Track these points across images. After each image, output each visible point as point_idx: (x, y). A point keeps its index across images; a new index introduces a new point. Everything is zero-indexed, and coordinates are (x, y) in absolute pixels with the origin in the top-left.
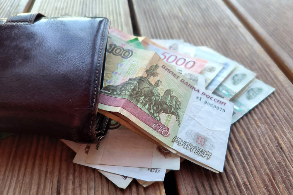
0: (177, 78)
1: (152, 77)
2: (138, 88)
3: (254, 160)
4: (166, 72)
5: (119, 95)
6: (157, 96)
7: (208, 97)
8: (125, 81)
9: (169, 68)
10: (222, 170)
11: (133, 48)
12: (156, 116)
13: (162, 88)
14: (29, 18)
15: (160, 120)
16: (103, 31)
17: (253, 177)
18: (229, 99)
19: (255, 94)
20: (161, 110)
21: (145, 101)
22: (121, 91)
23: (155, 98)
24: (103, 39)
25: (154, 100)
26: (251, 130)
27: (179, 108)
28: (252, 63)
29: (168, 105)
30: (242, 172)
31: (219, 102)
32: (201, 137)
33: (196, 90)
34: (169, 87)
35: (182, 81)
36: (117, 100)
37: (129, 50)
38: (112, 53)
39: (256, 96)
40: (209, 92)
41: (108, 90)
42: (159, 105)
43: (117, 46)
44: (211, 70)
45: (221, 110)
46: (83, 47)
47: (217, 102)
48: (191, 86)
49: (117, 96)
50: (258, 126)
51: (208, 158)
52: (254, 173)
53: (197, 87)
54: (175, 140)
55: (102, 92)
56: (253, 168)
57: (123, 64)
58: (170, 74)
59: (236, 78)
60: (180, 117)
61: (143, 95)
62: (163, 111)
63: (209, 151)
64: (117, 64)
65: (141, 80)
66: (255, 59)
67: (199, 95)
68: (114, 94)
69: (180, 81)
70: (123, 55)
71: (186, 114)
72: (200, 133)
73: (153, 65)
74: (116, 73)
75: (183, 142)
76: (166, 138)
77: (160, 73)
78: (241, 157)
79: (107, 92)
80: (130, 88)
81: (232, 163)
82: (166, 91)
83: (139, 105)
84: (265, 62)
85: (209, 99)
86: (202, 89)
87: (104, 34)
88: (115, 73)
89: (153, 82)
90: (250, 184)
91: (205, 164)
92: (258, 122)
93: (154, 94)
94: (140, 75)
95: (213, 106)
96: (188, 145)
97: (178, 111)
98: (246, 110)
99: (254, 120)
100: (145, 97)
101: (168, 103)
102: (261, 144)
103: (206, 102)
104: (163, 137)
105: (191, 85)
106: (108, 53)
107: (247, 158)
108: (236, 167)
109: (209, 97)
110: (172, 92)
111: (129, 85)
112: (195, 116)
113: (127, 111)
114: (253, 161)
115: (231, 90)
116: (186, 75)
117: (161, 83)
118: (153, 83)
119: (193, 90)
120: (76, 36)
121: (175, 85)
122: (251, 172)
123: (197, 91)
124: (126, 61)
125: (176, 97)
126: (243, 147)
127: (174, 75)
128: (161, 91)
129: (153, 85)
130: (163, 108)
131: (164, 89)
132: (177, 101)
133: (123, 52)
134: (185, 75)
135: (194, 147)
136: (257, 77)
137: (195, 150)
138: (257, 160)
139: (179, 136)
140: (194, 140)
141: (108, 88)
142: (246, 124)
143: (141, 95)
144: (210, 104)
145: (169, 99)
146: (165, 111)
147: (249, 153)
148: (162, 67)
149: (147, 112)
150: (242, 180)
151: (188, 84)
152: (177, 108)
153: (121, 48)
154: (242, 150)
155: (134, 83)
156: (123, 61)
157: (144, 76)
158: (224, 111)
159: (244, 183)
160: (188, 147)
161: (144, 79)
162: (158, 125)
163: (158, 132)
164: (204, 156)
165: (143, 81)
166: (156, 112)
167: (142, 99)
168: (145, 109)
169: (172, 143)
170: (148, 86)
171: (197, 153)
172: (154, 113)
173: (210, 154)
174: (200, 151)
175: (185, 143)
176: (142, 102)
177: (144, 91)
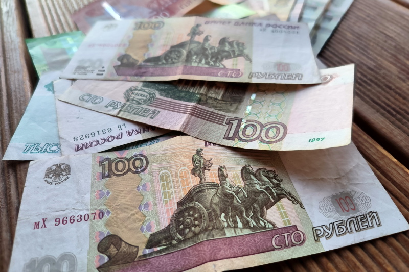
2: (204, 208)
5: (185, 241)
6: (237, 193)
8: (174, 211)
12: (263, 224)
13: (234, 175)
15: (273, 225)
20: (262, 209)
23: (239, 200)
25: (239, 204)
29: (264, 192)
32: (341, 198)
36: (189, 253)
37: (136, 155)
42: (252, 204)
51: (378, 223)
54: (317, 235)
61: (218, 212)
62: (265, 207)
63: (370, 211)
65: (197, 193)
75: (329, 227)
76: (306, 243)
80: (192, 217)
82: (242, 174)
83: (229, 233)
89: (214, 179)
93: (232, 194)
94: (190, 186)
96: (338, 227)
97: (282, 186)
100: (225, 213)
101: (261, 188)
104: (300, 247)
110: (249, 166)
111: (186, 214)
113: (222, 259)
118: (217, 180)
128: (236, 181)
129: (219, 182)
130: (261, 202)
132: (266, 174)
137: (352, 225)
139: (316, 224)
140: (338, 211)
143: (217, 214)
145: (256, 182)
146: (269, 206)
148: (206, 144)
149: (247, 231)
152: (277, 184)
160: (342, 230)
161: (200, 187)
162: (278, 235)
163: (287, 246)
164: (371, 225)
165: (200, 191)
166: (258, 219)
167: (225, 220)
168: (241, 230)
169: (318, 243)
170: (213, 192)
171: (360, 230)
172: (258, 223)
173: (374, 214)
174: (359, 220)
175: (332, 226)
176: (228, 224)
177: (216, 204)
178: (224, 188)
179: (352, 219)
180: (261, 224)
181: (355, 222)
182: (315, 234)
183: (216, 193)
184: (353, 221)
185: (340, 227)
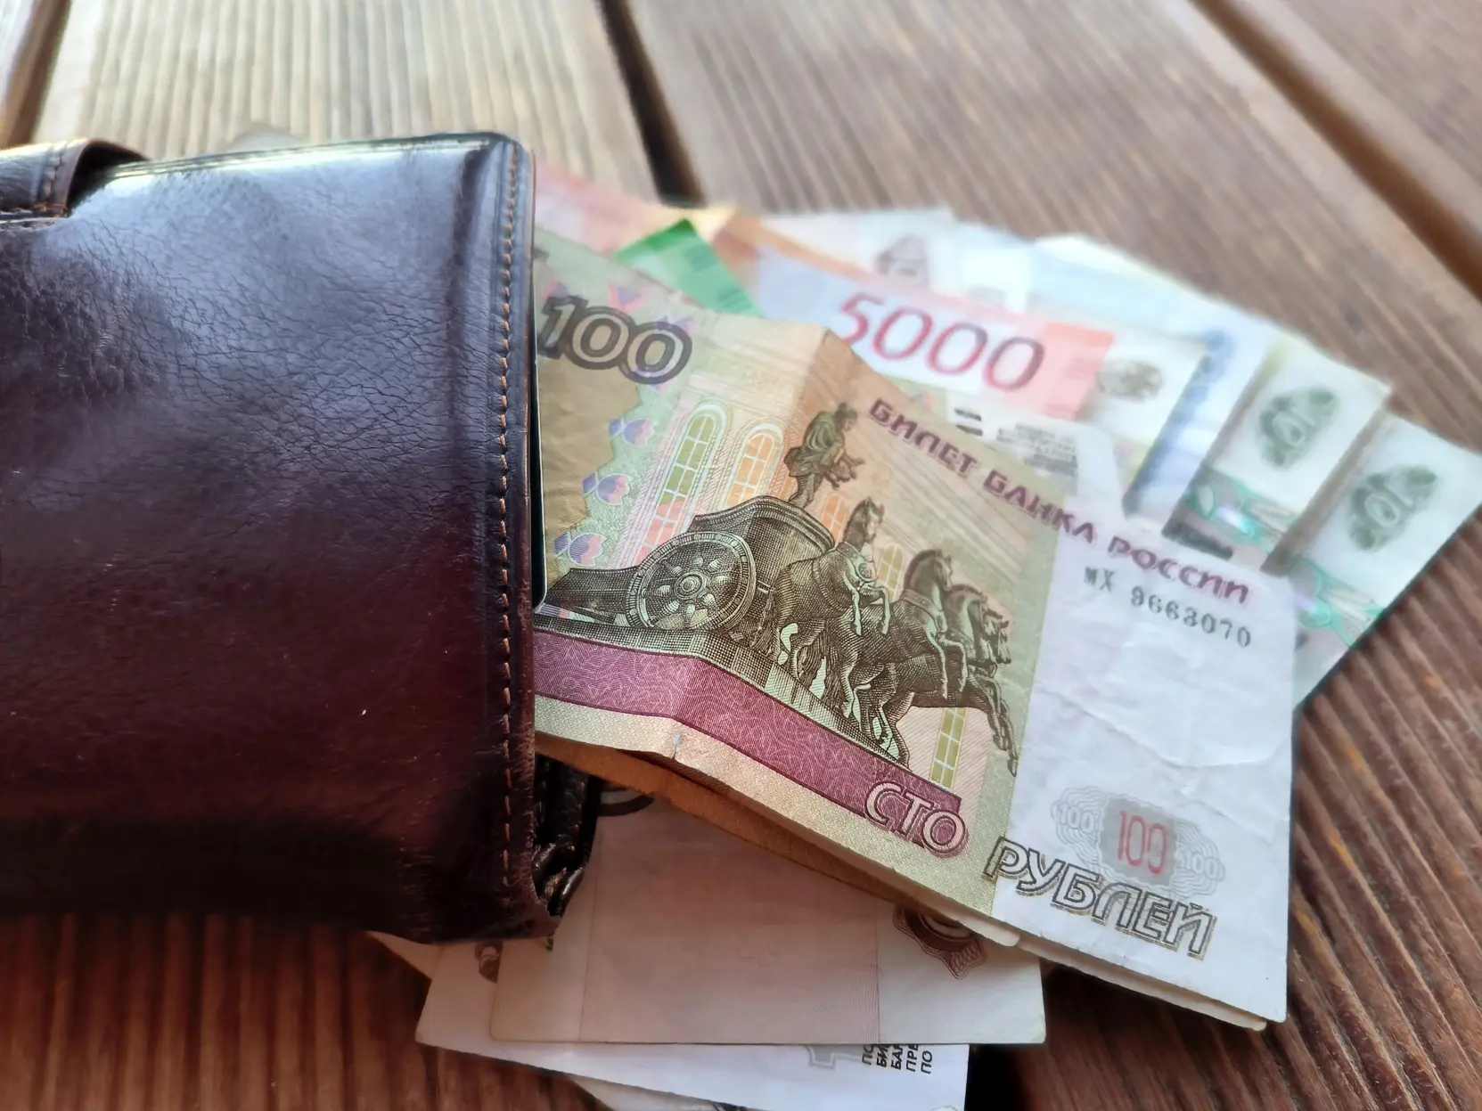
0: (963, 469)
2: (754, 574)
3: (1447, 921)
4: (901, 446)
5: (649, 631)
6: (866, 601)
7: (1146, 559)
8: (673, 533)
9: (910, 415)
10: (1277, 1011)
11: (689, 310)
12: (878, 731)
13: (891, 550)
14: (36, 178)
15: (903, 753)
16: (497, 228)
17: (1453, 1023)
18: (1262, 559)
19: (1396, 510)
20: (902, 693)
21: (804, 655)
22: (656, 604)
23: (857, 623)
24: (507, 282)
26: (1406, 733)
27: (1000, 660)
28: (1353, 319)
29: (937, 654)
30: (1388, 995)
31: (1211, 585)
32: (1138, 819)
33: (1076, 524)
34: (924, 535)
35: (996, 480)
36: (640, 668)
37: (663, 325)
38: (563, 356)
39: (1402, 523)
40: (1149, 532)
41: (578, 603)
42: (885, 662)
43: (589, 305)
44: (1140, 382)
45: (1227, 636)
46: (391, 348)
47: (1201, 585)
48: (1048, 509)
49: (635, 643)
50: (1440, 707)
51: (1196, 947)
52: (1456, 1000)
53: (1079, 509)
54: (999, 865)
55: (544, 619)
56: (1447, 966)
57: (642, 422)
58: (921, 453)
59: (1284, 422)
60: (1012, 718)
61: (786, 612)
62: (912, 694)
63: (1198, 903)
64: (606, 426)
65: (763, 522)
66: (1369, 290)
67: (1100, 558)
68: (615, 631)
69: (980, 486)
70: (634, 367)
71: (1043, 691)
72: (1133, 796)
73: (821, 413)
74: (610, 485)
75: (1048, 865)
76: (953, 861)
77: (864, 456)
78: (1368, 908)
79: (572, 615)
80: (707, 579)
81: (1323, 946)
82: (914, 565)
83: (777, 686)
84: (1428, 303)
85: (1155, 572)
86: (1111, 521)
87: (509, 249)
88: (600, 487)
89: (834, 520)
90: (1441, 1069)
91: (1181, 984)
92: (1435, 681)
93: (850, 594)
94: (757, 490)
95: (1182, 613)
96: (1075, 883)
97: (998, 676)
98: (1362, 619)
99: (1413, 669)
100: (800, 627)
101: (937, 638)
102: (1470, 816)
103: (1139, 596)
104: (933, 859)
105: (1045, 504)
106: (546, 359)
107: (1407, 908)
108: (1350, 974)
109: (1153, 556)
110: (949, 560)
111: (700, 561)
112: (1091, 693)
113: (713, 736)
114: (1439, 926)
115: (1269, 501)
116: (1008, 441)
117: (880, 521)
118: (836, 529)
119: (1057, 529)
120: (341, 281)
121: (958, 514)
122: (1439, 997)
123: (1081, 536)
124: (656, 400)
125: (972, 590)
126: (1374, 842)
127: (942, 456)
128: (885, 568)
129: (839, 537)
130: (911, 673)
131: (899, 552)
132: (978, 614)
133: (630, 341)
134: (1002, 436)
135: (1110, 892)
136: (1397, 405)
137: (1117, 907)
138: (1463, 915)
139: (1021, 834)
140: (1103, 845)
141: (571, 591)
142: (1374, 701)
143: (779, 615)
144: (1164, 604)
145: (935, 613)
147: (1412, 877)
148: (873, 411)
149: (823, 717)
150: (1393, 1049)
151: (1030, 500)
152: (989, 662)
153: (617, 320)
154: (1371, 866)
155: (725, 550)
156: (639, 404)
157: (777, 493)
158: (1245, 637)
159: (1411, 1066)
160: (1078, 897)
161: (781, 511)
162: (899, 789)
163: (902, 832)
164: (1171, 938)
165: (777, 524)
166: (874, 709)
167: (788, 644)
168: (811, 704)
169: (988, 883)
170: (807, 549)
171: (1130, 928)
172: (866, 720)
173: (1205, 921)
174: (1148, 906)
175: (1059, 872)
176: (790, 662)
177: (794, 588)
178: (839, 565)
179: (1129, 890)
180: (872, 729)
181: (1133, 901)
182: (995, 858)
183: (815, 559)
184: (1129, 895)
185: (1080, 885)
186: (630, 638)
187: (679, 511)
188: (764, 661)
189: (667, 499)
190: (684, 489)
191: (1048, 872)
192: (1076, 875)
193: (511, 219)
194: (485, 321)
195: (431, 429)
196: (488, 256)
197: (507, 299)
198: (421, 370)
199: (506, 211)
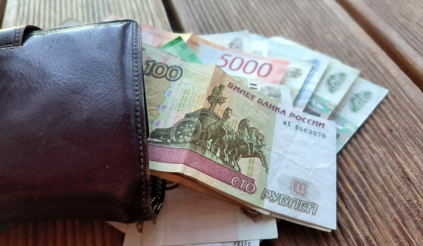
0: (252, 98)
1: (218, 105)
2: (201, 127)
3: (375, 203)
4: (236, 93)
5: (175, 143)
6: (229, 133)
7: (299, 118)
8: (180, 119)
9: (238, 86)
10: (334, 227)
11: (182, 62)
13: (235, 119)
14: (13, 36)
15: (239, 169)
16: (132, 45)
17: (377, 227)
18: (328, 117)
20: (239, 154)
21: (214, 147)
22: (177, 137)
23: (227, 138)
24: (136, 58)
25: (226, 141)
27: (263, 145)
28: (350, 54)
29: (247, 144)
30: (361, 222)
31: (315, 124)
32: (298, 182)
33: (281, 110)
34: (242, 115)
35: (260, 101)
36: (174, 152)
37: (175, 66)
38: (151, 75)
40: (299, 111)
41: (158, 137)
42: (234, 147)
43: (156, 62)
44: (296, 73)
45: (319, 136)
47: (313, 124)
48: (274, 107)
49: (173, 146)
51: (314, 213)
52: (378, 222)
53: (282, 107)
54: (265, 195)
55: (149, 142)
56: (375, 214)
58: (241, 95)
59: (332, 81)
60: (266, 159)
61: (209, 136)
62: (241, 155)
63: (314, 202)
64: (162, 93)
65: (203, 114)
68: (167, 143)
69: (256, 102)
70: (168, 77)
71: (274, 152)
72: (297, 177)
73: (216, 87)
74: (164, 107)
75: (277, 195)
76: (253, 195)
77: (227, 97)
78: (355, 201)
79: (157, 140)
80: (189, 130)
81: (345, 210)
82: (240, 123)
83: (208, 155)
85: (301, 121)
86: (289, 109)
87: (136, 50)
88: (162, 108)
89: (220, 113)
90: (375, 239)
91: (310, 222)
92: (372, 145)
93: (225, 131)
94: (200, 107)
95: (308, 131)
96: (283, 199)
97: (262, 149)
98: (353, 130)
99: (366, 142)
100: (213, 140)
101: (247, 141)
102: (380, 177)
103: (297, 127)
104: (248, 195)
105: (273, 105)
106: (147, 76)
107: (366, 200)
108: (352, 217)
110: (249, 121)
111: (188, 125)
112: (286, 152)
113: (193, 168)
114: (373, 204)
115: (329, 102)
116: (264, 90)
117: (232, 113)
118: (221, 115)
119: (276, 112)
120: (94, 60)
121: (251, 110)
122: (374, 221)
123: (282, 113)
124: (174, 85)
125: (255, 128)
126: (357, 185)
127: (247, 95)
128: (233, 124)
129: (222, 117)
130: (241, 149)
131: (237, 120)
133: (167, 71)
134: (262, 90)
135: (292, 200)
137: (294, 204)
138: (379, 201)
139: (270, 187)
140: (290, 189)
141: (156, 134)
143: (208, 137)
144: (303, 129)
145: (246, 135)
146: (245, 155)
147: (367, 193)
148: (229, 85)
149: (220, 161)
150: (363, 234)
151: (269, 105)
152: (260, 146)
153: (164, 66)
154: (357, 191)
155: (194, 122)
156: (170, 87)
157: (206, 107)
158: (324, 136)
159: (367, 238)
160: (284, 202)
161: (207, 111)
162: (239, 178)
163: (240, 188)
164: (307, 211)
165: (206, 115)
166: (232, 159)
167: (210, 144)
168: (217, 159)
169: (262, 200)
170: (214, 121)
171: (297, 209)
173: (316, 206)
174: (302, 204)
175: (279, 196)
176: (211, 148)
177: (211, 130)
178: (222, 124)
179: (297, 200)
180: (232, 164)
181: (298, 202)
182: (263, 194)
183: (216, 123)
184: (297, 201)
185: (285, 199)
186: (171, 145)
187: (182, 113)
188: (205, 149)
189: (179, 110)
190: (183, 107)
191: (277, 196)
192: (283, 197)
193: (136, 42)
194: (131, 69)
195: (120, 96)
196: (131, 52)
197: (136, 63)
198: (116, 82)
199: (134, 40)
